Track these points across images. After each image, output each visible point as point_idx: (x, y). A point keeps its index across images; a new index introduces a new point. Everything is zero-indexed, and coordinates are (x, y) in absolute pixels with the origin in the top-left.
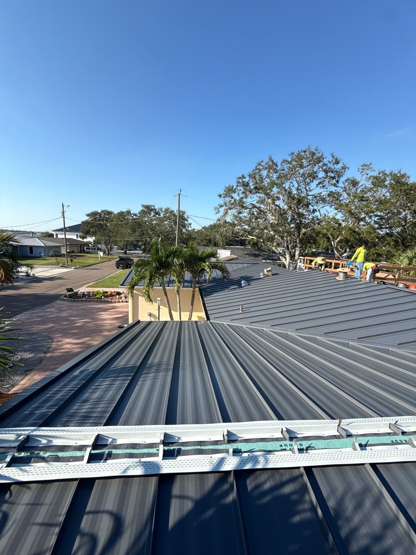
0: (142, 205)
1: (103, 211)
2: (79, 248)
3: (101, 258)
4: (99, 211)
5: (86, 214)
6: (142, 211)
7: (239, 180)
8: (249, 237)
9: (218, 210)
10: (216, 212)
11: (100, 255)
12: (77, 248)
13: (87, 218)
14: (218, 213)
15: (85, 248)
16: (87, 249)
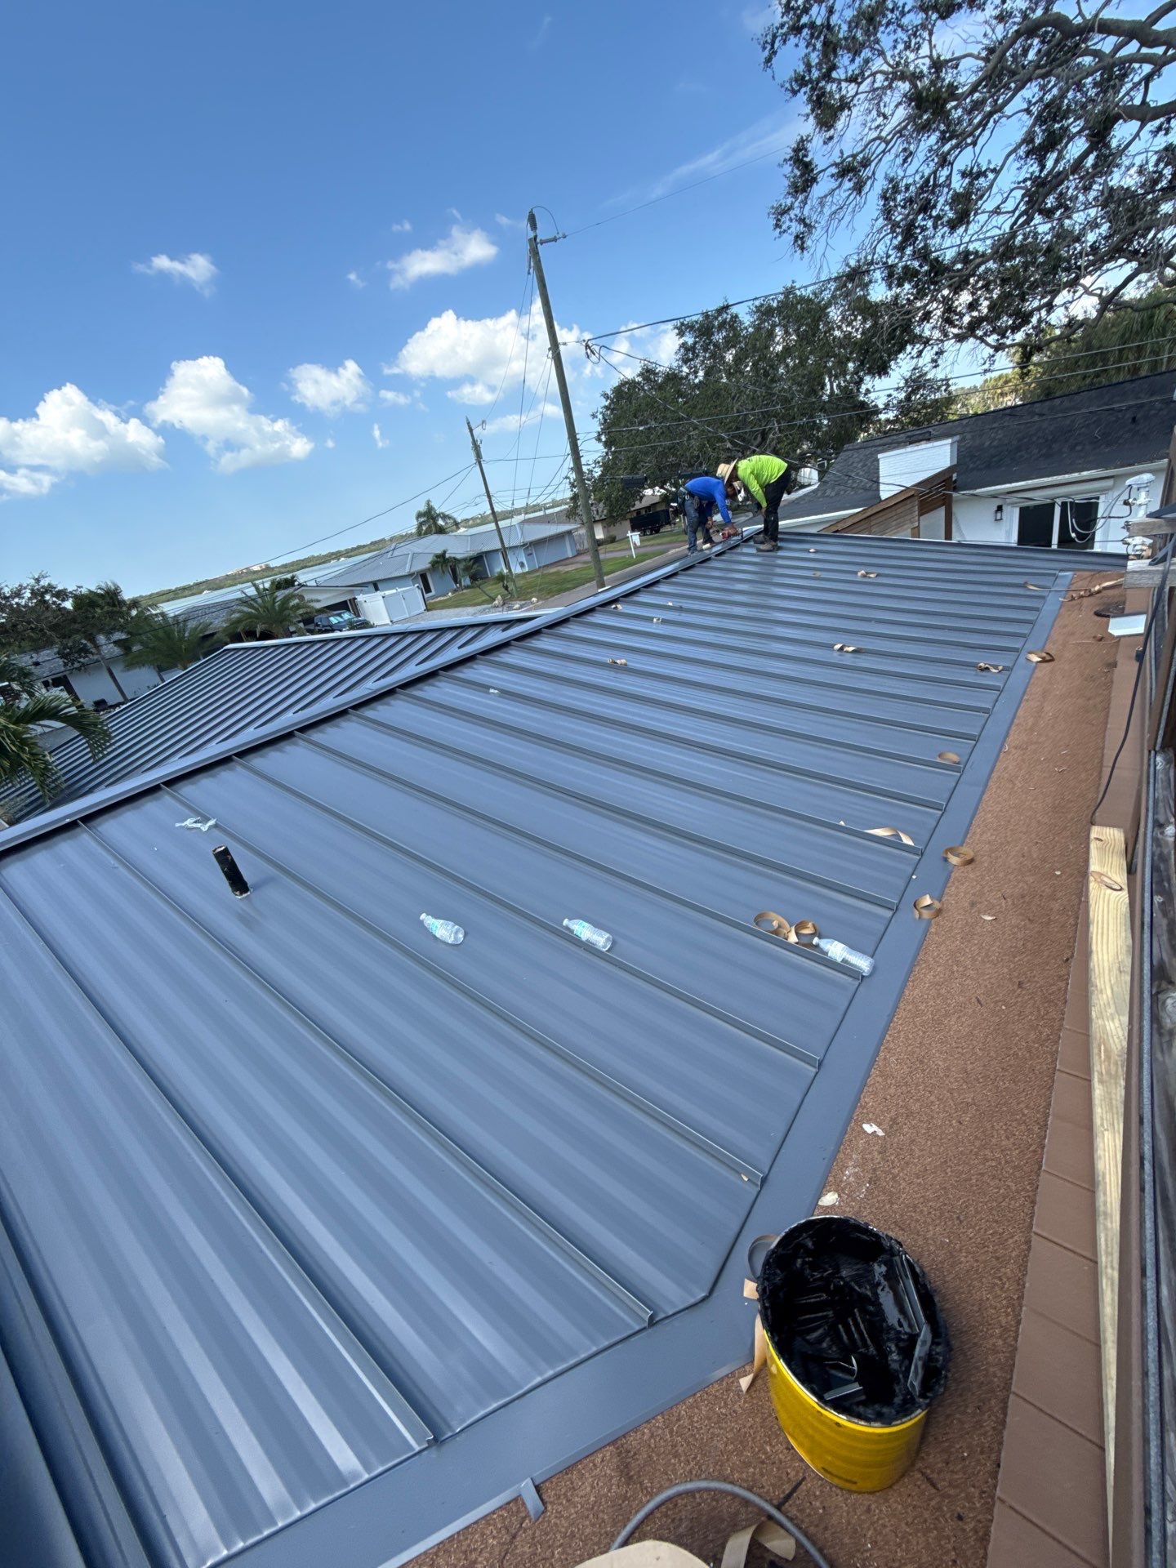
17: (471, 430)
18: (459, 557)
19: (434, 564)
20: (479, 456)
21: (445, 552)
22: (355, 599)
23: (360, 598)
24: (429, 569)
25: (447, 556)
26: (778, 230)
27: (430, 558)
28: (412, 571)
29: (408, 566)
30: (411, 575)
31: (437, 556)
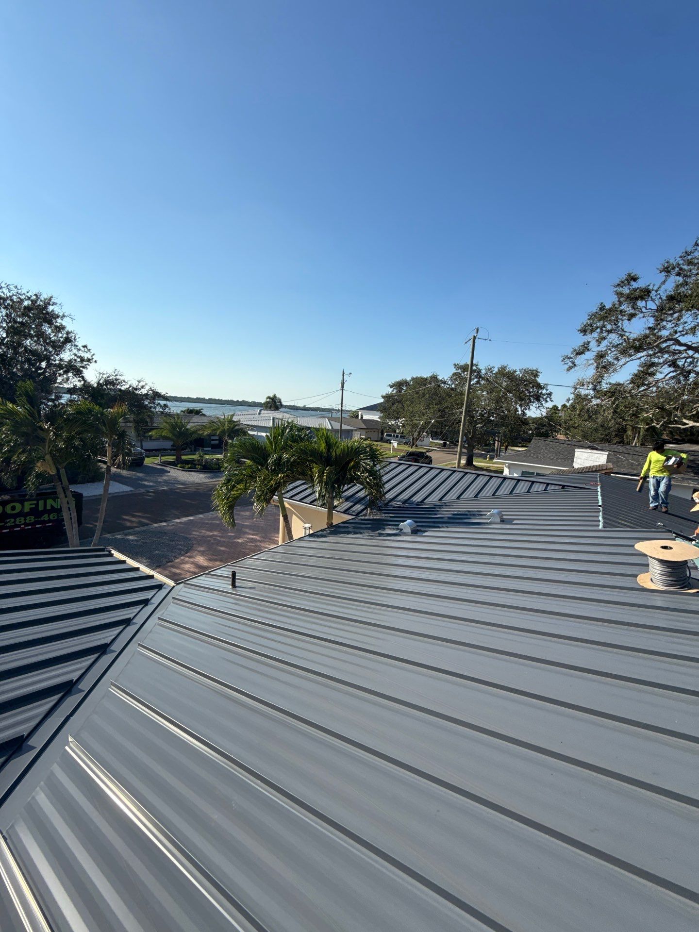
0: (454, 365)
1: (413, 379)
2: (380, 434)
3: (394, 449)
4: (409, 379)
5: (390, 385)
6: (455, 374)
7: (620, 290)
8: (686, 424)
9: (573, 363)
10: (566, 367)
11: (394, 446)
12: (377, 433)
13: (390, 390)
14: (570, 368)
15: (385, 434)
16: (387, 435)
17: (343, 375)
26: (563, 363)
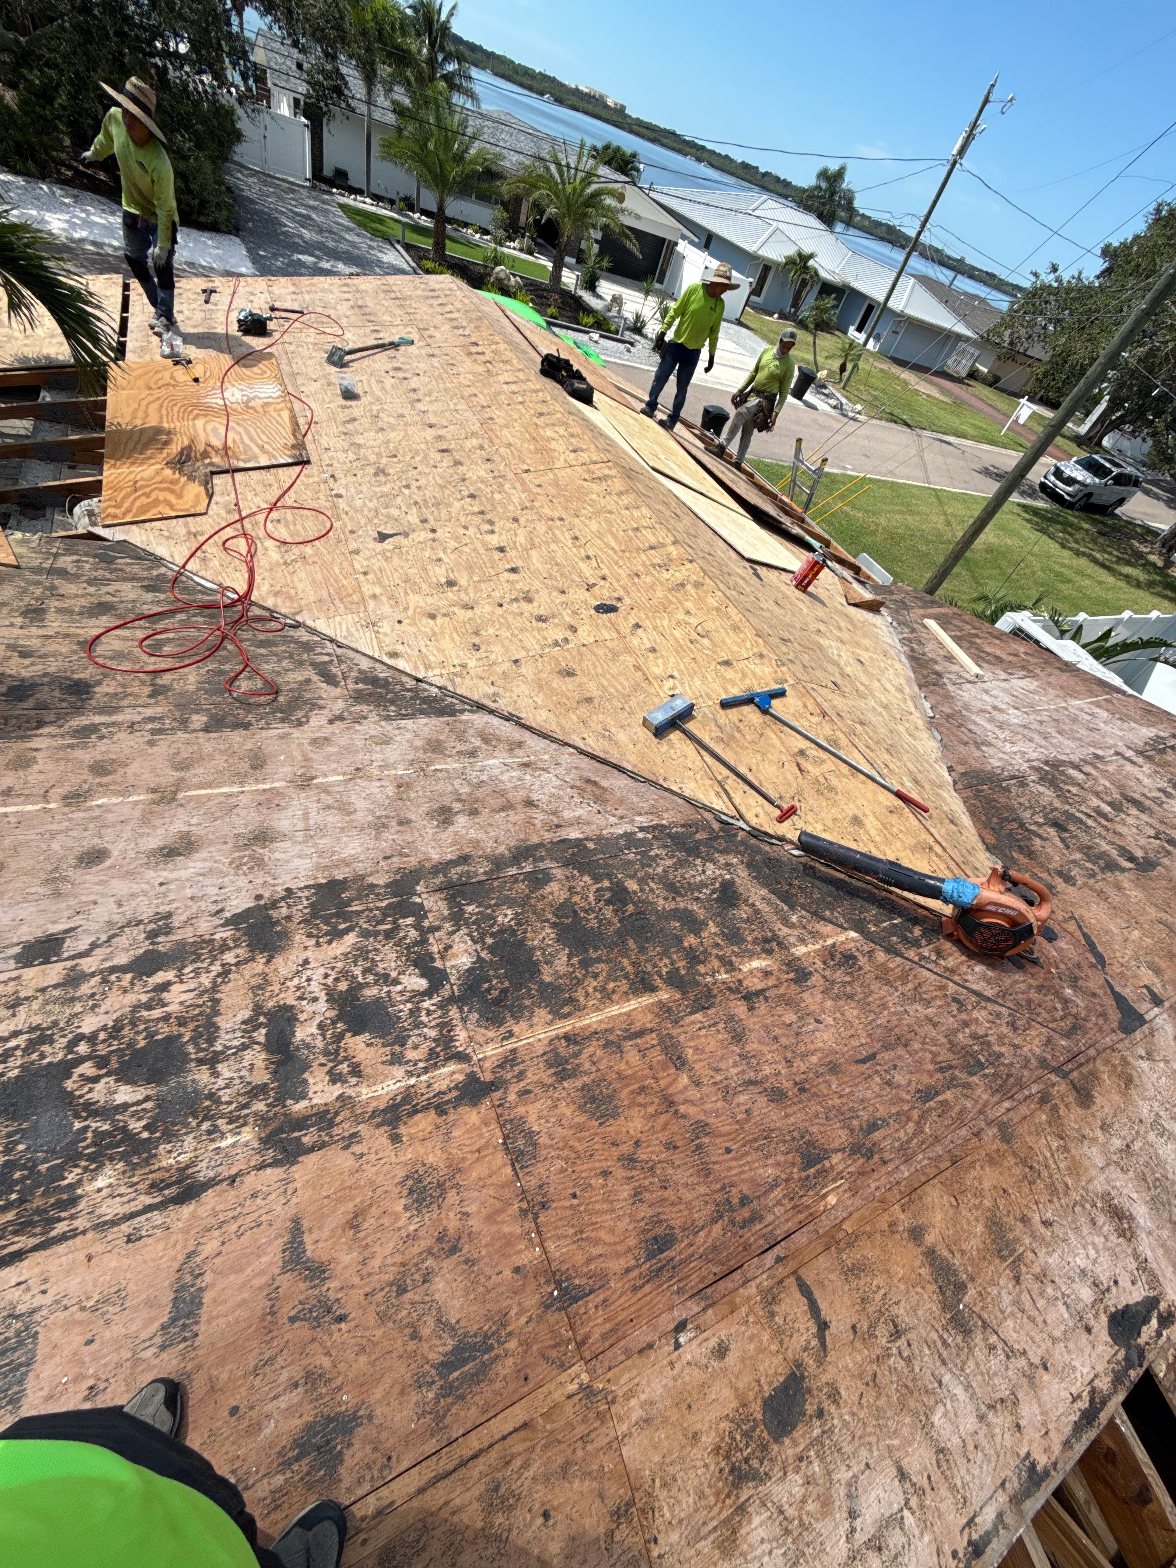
11: (1016, 421)
17: (986, 101)
18: (823, 274)
19: (790, 261)
20: (962, 152)
21: (811, 256)
22: (676, 244)
23: (683, 247)
24: (778, 264)
25: (811, 263)
27: (791, 251)
28: (760, 253)
29: (758, 244)
30: (753, 257)
31: (800, 255)
